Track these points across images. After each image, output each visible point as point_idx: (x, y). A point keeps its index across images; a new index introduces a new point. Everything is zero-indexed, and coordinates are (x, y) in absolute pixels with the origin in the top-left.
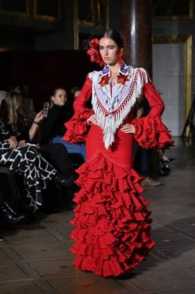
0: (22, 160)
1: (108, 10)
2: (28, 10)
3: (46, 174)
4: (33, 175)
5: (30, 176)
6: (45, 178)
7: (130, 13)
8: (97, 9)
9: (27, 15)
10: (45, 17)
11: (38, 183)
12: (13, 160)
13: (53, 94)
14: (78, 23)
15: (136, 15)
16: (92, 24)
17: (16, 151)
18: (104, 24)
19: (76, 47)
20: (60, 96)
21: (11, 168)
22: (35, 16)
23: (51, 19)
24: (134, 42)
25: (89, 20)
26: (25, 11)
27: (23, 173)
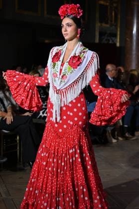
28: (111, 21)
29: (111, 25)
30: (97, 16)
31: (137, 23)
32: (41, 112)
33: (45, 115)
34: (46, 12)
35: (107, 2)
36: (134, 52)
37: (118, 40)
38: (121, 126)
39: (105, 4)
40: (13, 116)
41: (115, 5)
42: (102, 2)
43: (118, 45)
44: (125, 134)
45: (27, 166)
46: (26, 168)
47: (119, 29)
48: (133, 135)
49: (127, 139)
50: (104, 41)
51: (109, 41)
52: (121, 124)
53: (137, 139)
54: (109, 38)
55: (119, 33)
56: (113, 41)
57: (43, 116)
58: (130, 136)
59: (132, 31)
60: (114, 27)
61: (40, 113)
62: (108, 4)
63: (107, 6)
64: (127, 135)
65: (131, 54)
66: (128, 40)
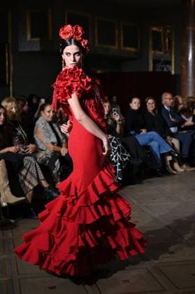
1: (173, 43)
2: (117, 44)
3: (125, 157)
4: (116, 158)
5: (114, 159)
6: (125, 160)
8: (166, 43)
9: (116, 47)
10: (128, 49)
11: (119, 164)
13: (131, 102)
14: (152, 52)
15: (193, 46)
16: (162, 53)
18: (170, 53)
19: (151, 69)
20: (135, 103)
22: (122, 48)
23: (133, 50)
24: (191, 65)
25: (160, 50)
26: (114, 45)
28: (165, 48)
29: (166, 52)
30: (151, 43)
31: (193, 49)
34: (97, 42)
35: (160, 29)
36: (190, 80)
37: (173, 68)
39: (158, 30)
41: (168, 31)
42: (155, 29)
43: (173, 72)
47: (173, 57)
50: (158, 70)
51: (163, 69)
54: (163, 66)
55: (173, 60)
56: (167, 69)
59: (188, 57)
60: (168, 54)
62: (161, 31)
63: (160, 33)
65: (187, 82)
66: (184, 66)
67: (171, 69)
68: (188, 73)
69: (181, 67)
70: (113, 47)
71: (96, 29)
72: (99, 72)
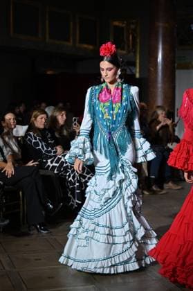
0: (65, 165)
1: (138, 40)
2: (71, 41)
3: (84, 177)
4: (74, 177)
5: (71, 178)
6: (84, 181)
7: (157, 44)
8: (129, 41)
9: (70, 44)
10: (86, 46)
11: (78, 184)
12: (57, 165)
15: (163, 44)
16: (124, 52)
17: (60, 157)
18: (135, 52)
21: (56, 172)
22: (77, 45)
23: (91, 47)
24: (160, 68)
25: (123, 49)
27: (66, 176)
28: (129, 47)
29: (129, 52)
31: (163, 49)
32: (49, 161)
33: (54, 164)
34: (47, 36)
35: (123, 23)
36: (160, 85)
37: (138, 70)
38: (146, 177)
39: (121, 25)
40: (14, 167)
41: (133, 26)
42: (116, 23)
43: (138, 76)
44: (151, 187)
45: (33, 230)
46: (32, 232)
48: (162, 188)
49: (154, 193)
51: (126, 70)
52: (147, 175)
53: (167, 193)
55: (138, 61)
56: (131, 71)
57: (51, 165)
58: (159, 190)
59: (157, 58)
60: (132, 54)
61: (47, 162)
62: (124, 25)
63: (123, 28)
64: (154, 188)
65: (156, 87)
66: (152, 69)
67: (136, 72)
68: (156, 78)
69: (149, 70)
70: (66, 43)
71: (47, 22)
72: (49, 73)
